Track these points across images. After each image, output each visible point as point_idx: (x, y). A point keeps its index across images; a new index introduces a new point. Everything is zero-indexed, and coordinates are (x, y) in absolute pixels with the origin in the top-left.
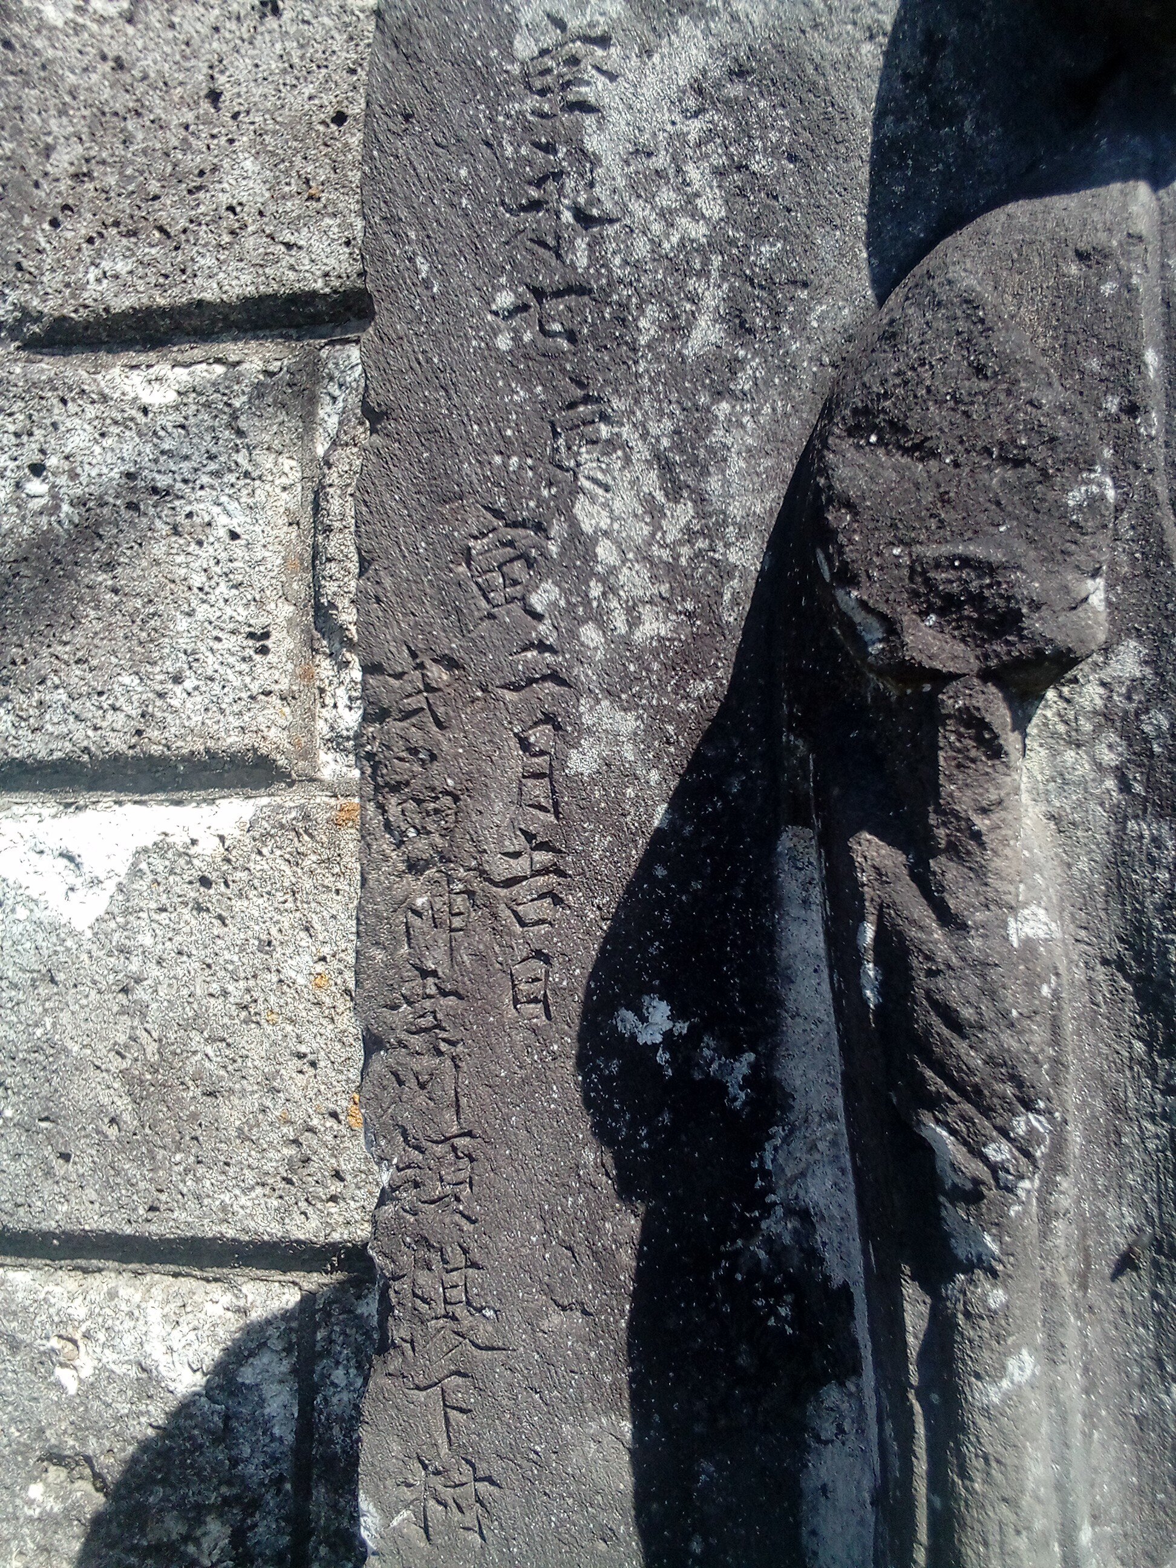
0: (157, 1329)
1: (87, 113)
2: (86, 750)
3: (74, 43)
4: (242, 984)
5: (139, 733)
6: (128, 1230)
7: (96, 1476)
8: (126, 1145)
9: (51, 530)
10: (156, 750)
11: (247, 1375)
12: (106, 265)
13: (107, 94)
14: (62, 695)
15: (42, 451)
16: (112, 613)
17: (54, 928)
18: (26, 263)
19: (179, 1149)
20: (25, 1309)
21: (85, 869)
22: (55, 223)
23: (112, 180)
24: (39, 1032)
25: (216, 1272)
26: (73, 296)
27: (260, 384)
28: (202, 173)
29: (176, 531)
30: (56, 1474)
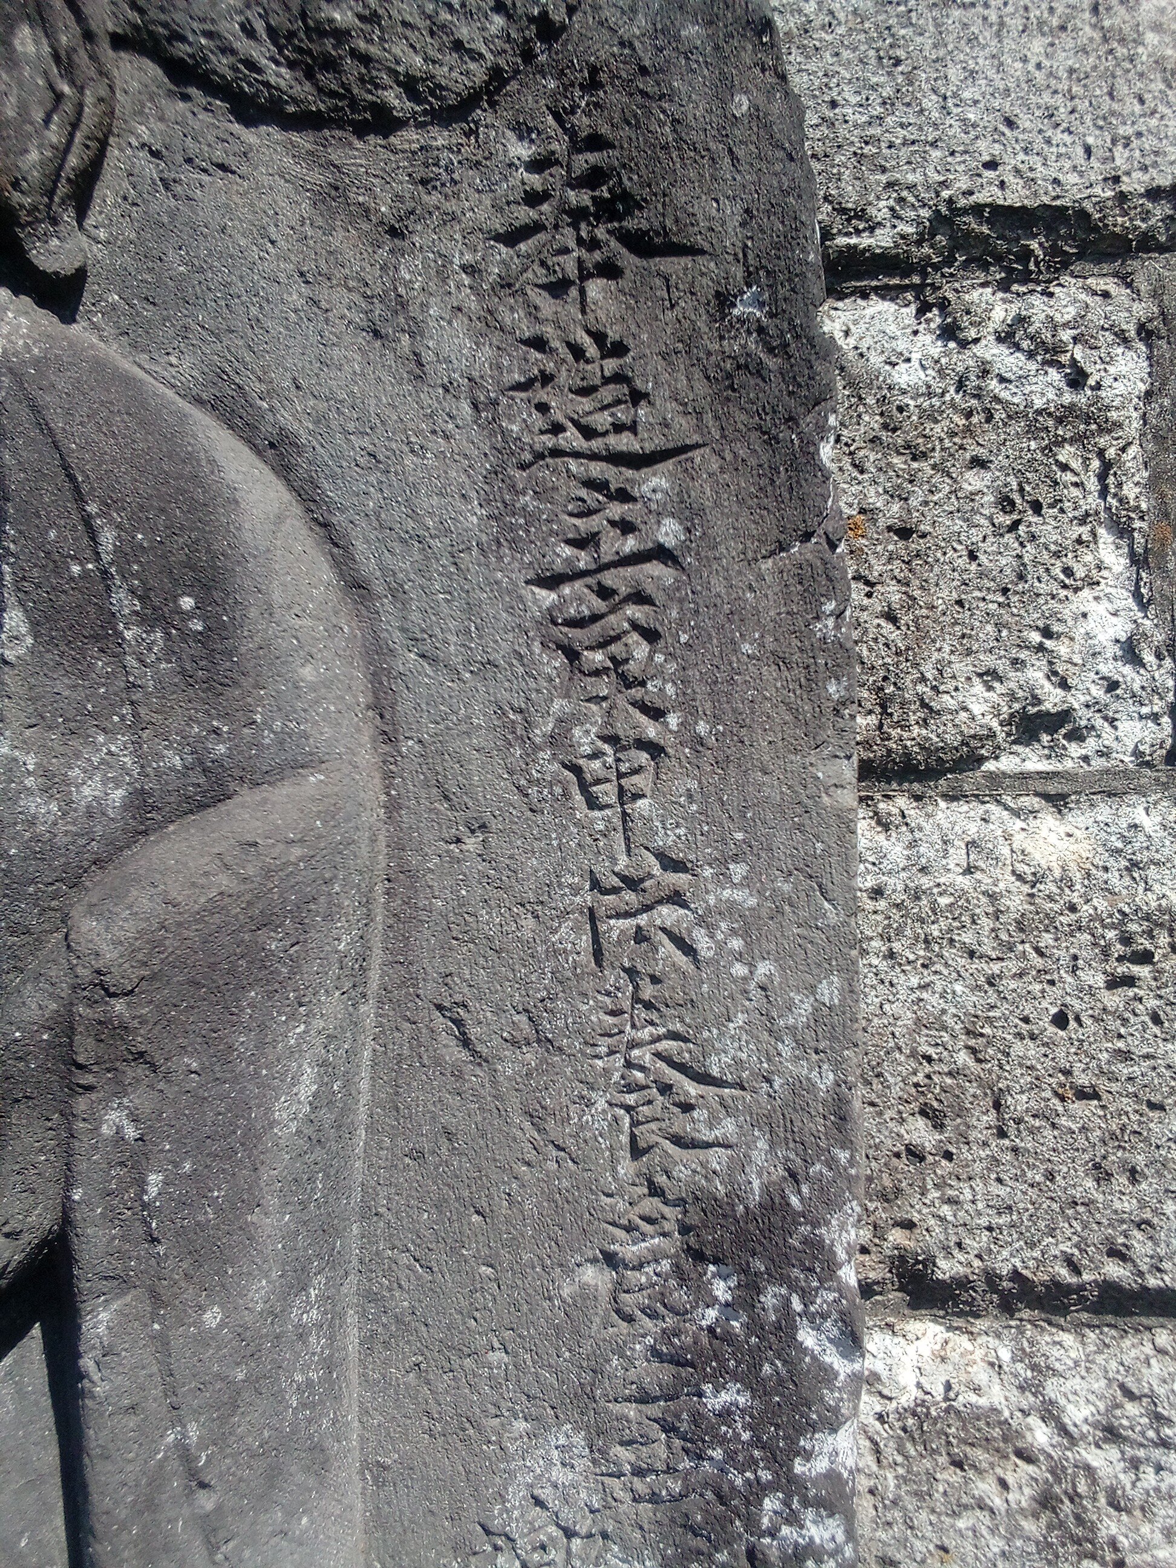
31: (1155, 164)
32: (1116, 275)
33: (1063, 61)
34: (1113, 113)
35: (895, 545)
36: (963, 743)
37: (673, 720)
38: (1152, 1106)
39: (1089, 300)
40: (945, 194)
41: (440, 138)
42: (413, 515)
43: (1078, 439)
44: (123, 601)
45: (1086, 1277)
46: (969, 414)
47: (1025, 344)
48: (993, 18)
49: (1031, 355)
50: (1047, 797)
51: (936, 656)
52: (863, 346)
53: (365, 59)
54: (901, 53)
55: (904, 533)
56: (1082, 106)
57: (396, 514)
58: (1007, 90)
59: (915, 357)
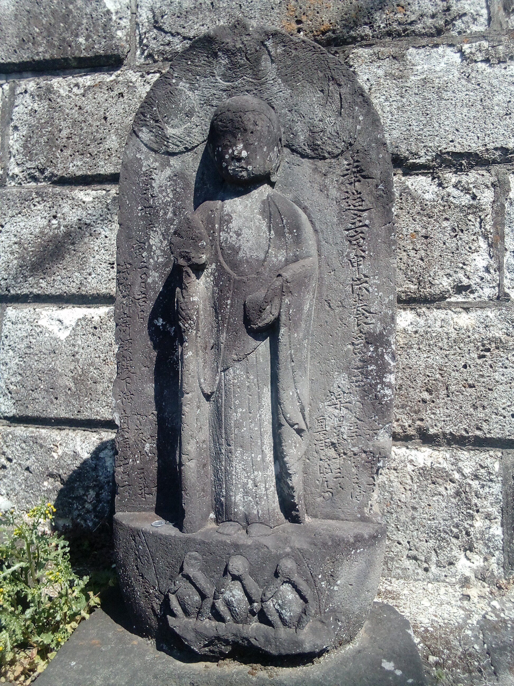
0: (79, 443)
1: (71, 121)
2: (65, 292)
3: (68, 101)
4: (104, 355)
5: (79, 288)
6: (72, 417)
7: (62, 480)
8: (73, 395)
9: (58, 233)
10: (84, 293)
11: (102, 455)
12: (75, 163)
13: (77, 116)
14: (59, 278)
15: (56, 212)
16: (73, 256)
17: (56, 339)
18: (53, 161)
19: (86, 397)
20: (45, 438)
21: (64, 324)
22: (62, 150)
23: (77, 140)
24: (51, 366)
25: (95, 429)
26: (66, 170)
27: (114, 197)
28: (101, 139)
29: (91, 235)
30: (51, 480)
31: (496, 141)
32: (486, 170)
33: (472, 114)
34: (485, 128)
35: (424, 240)
36: (441, 293)
37: (367, 252)
38: (489, 389)
39: (478, 176)
40: (439, 149)
41: (333, 161)
42: (325, 219)
43: (474, 213)
44: (286, 230)
45: (470, 434)
46: (444, 206)
47: (460, 188)
48: (454, 103)
49: (462, 191)
50: (464, 309)
51: (434, 270)
52: (417, 188)
53: (322, 149)
54: (428, 112)
55: (426, 237)
56: (477, 126)
57: (323, 219)
58: (457, 122)
59: (430, 191)
